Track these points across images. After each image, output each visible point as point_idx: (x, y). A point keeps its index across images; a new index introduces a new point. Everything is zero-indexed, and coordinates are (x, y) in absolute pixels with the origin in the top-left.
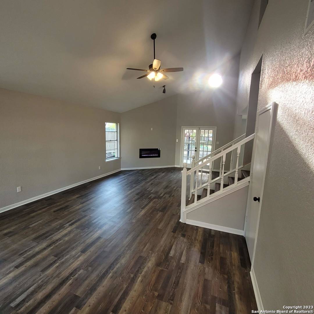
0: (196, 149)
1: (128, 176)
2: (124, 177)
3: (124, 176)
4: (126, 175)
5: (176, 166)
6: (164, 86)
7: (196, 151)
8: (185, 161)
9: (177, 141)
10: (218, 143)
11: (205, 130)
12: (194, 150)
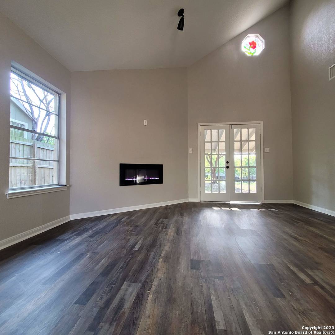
0: (228, 165)
1: (91, 236)
2: (79, 244)
3: (78, 239)
4: (85, 235)
7: (228, 167)
9: (191, 150)
10: (267, 150)
11: (243, 130)
12: (225, 166)
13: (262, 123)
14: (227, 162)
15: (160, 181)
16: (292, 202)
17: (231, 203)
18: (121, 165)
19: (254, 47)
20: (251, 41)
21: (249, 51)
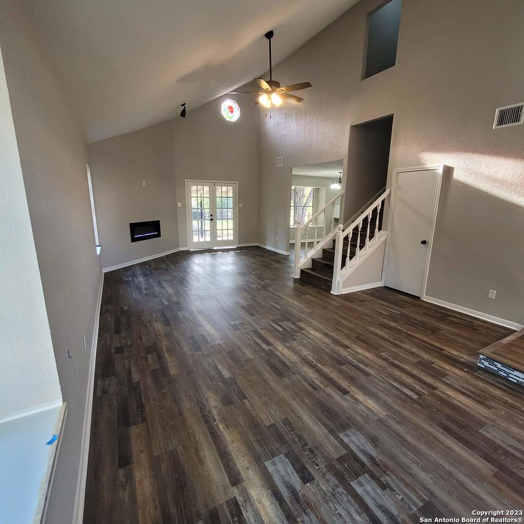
0: (212, 217)
5: (181, 249)
6: (184, 105)
7: (212, 220)
8: (196, 239)
9: (179, 205)
10: (241, 205)
11: (223, 187)
12: (209, 219)
13: (237, 183)
14: (211, 215)
15: (159, 235)
16: (256, 244)
17: (215, 248)
18: (131, 225)
19: (232, 112)
20: (229, 106)
21: (227, 114)
